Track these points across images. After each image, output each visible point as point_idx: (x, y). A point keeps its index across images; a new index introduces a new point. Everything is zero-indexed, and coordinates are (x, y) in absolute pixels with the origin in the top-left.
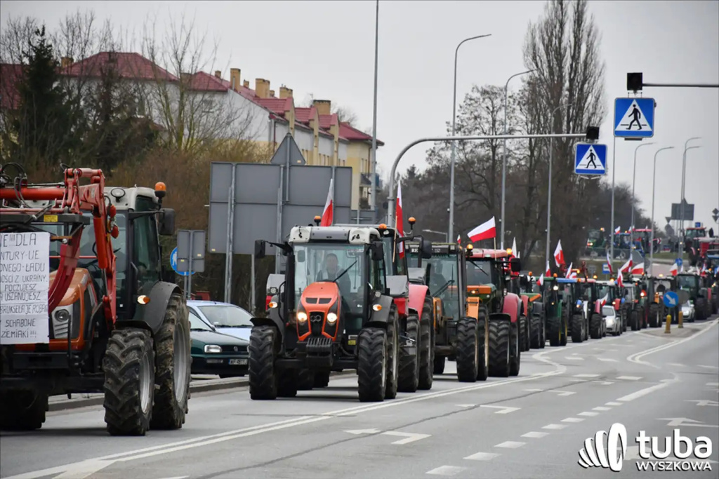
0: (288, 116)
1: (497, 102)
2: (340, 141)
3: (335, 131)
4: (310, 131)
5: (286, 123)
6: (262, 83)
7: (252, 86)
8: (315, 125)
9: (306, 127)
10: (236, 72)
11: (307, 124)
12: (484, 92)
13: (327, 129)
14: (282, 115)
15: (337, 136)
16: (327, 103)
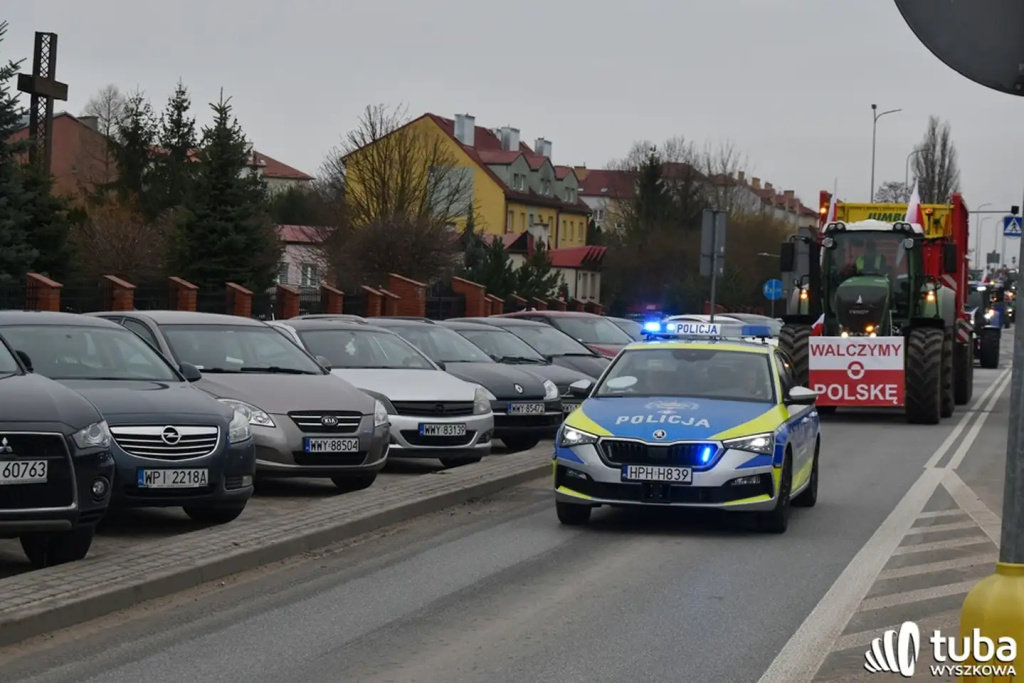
0: (773, 200)
1: (898, 192)
2: (800, 215)
3: (797, 209)
4: (784, 208)
5: (771, 204)
6: (756, 180)
7: (750, 183)
8: (786, 205)
9: (781, 206)
10: (741, 174)
11: (781, 204)
12: (891, 186)
13: (792, 208)
14: (769, 199)
15: (798, 212)
16: (792, 192)
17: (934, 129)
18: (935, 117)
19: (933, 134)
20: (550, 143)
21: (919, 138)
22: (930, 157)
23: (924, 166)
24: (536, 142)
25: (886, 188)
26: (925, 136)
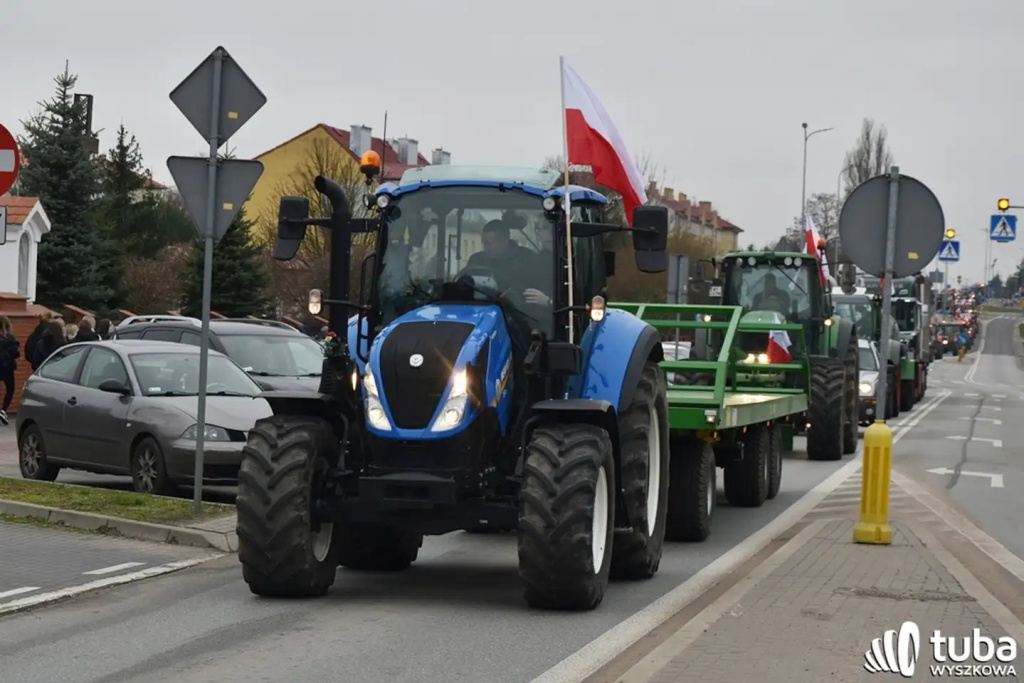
0: (689, 213)
1: (829, 204)
2: (718, 229)
3: (715, 223)
4: (700, 222)
5: (685, 217)
6: (669, 191)
7: (662, 193)
8: (703, 219)
9: (697, 220)
10: (653, 184)
11: (697, 218)
12: (820, 198)
13: (709, 221)
14: (683, 212)
15: (716, 226)
16: (709, 204)
17: (868, 134)
18: (869, 120)
19: (868, 139)
20: (448, 154)
21: (852, 144)
22: (864, 164)
23: (857, 174)
24: (434, 153)
25: (815, 200)
26: (858, 140)
